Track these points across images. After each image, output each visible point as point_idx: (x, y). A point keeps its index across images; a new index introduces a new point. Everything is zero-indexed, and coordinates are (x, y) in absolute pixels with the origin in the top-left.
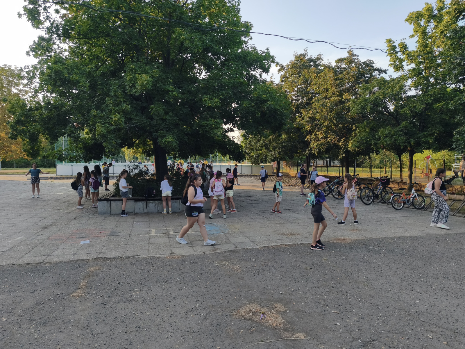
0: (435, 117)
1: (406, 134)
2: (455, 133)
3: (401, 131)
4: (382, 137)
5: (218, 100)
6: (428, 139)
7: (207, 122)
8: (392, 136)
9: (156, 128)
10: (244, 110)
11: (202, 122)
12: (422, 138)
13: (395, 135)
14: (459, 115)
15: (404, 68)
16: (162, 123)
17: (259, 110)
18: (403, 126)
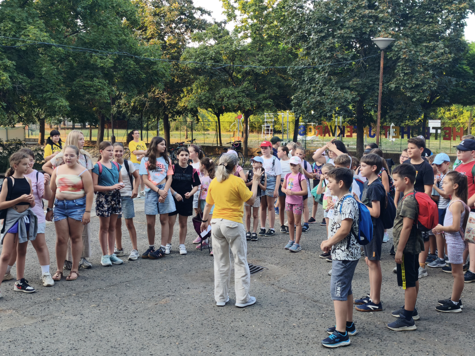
0: (272, 79)
1: (248, 95)
2: (294, 98)
3: (243, 92)
4: (225, 98)
5: (112, 61)
6: (268, 101)
7: (92, 83)
8: (235, 97)
9: (41, 89)
10: (131, 71)
11: (84, 82)
12: (262, 101)
13: (239, 97)
14: (295, 81)
15: (237, 18)
16: (47, 83)
17: (143, 71)
18: (245, 87)
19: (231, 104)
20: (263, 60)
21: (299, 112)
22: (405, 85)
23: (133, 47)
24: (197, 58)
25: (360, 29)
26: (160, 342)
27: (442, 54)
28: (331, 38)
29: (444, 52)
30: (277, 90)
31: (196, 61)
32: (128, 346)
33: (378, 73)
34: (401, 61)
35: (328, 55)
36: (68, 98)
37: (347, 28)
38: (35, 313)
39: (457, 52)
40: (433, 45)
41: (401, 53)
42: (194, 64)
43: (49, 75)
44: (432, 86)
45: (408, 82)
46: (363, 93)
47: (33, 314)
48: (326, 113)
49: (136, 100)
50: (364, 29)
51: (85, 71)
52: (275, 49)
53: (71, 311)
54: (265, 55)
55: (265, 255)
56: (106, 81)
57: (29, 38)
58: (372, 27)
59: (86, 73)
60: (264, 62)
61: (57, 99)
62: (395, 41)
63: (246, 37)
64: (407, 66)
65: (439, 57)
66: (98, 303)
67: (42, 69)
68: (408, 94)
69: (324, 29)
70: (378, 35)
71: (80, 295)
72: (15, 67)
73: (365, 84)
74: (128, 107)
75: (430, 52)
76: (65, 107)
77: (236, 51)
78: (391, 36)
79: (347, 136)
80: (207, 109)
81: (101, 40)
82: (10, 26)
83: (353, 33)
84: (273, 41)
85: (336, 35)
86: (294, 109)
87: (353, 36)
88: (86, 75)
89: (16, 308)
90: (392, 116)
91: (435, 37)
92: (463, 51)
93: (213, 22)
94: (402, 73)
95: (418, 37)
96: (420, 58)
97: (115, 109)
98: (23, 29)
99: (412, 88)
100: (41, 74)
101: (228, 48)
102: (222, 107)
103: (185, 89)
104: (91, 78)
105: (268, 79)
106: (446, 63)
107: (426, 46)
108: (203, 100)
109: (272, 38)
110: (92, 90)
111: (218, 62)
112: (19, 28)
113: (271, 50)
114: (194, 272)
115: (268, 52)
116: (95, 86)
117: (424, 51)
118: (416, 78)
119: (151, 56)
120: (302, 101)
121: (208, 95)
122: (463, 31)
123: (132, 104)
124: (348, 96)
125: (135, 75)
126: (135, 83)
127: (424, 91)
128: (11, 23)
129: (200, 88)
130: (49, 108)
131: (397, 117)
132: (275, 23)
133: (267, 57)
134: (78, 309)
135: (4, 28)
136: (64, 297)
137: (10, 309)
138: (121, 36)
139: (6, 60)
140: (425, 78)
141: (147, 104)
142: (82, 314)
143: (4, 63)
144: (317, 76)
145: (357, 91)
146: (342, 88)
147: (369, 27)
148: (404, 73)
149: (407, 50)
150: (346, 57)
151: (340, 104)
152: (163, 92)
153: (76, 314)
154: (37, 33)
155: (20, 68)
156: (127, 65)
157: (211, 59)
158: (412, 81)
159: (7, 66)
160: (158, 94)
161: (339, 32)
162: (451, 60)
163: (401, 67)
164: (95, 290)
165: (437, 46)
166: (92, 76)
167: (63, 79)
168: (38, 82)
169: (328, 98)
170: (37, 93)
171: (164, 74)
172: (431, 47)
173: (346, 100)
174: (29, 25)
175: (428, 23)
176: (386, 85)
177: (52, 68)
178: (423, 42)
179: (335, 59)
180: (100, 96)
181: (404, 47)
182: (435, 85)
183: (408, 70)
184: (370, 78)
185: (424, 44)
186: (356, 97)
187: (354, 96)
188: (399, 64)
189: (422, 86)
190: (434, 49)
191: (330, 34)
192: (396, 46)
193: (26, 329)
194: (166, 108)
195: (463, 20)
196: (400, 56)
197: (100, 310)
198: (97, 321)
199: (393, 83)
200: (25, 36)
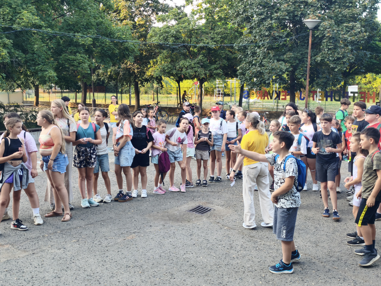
0: (222, 53)
1: (202, 66)
2: (239, 69)
3: (198, 63)
4: (184, 68)
5: (92, 40)
6: (218, 71)
7: (75, 57)
8: (192, 68)
9: (33, 62)
10: (107, 48)
11: (69, 57)
12: (214, 70)
13: (195, 67)
14: (240, 54)
15: (193, 2)
16: (38, 58)
17: (116, 47)
18: (200, 60)
19: (189, 73)
20: (215, 38)
21: (243, 80)
22: (329, 58)
23: (108, 27)
24: (161, 36)
25: (293, 12)
26: (126, 271)
27: (359, 32)
28: (269, 19)
29: (361, 31)
30: (226, 62)
31: (161, 38)
32: (101, 274)
33: (307, 49)
34: (326, 38)
35: (267, 34)
36: (56, 70)
37: (283, 11)
38: (27, 247)
39: (372, 31)
40: (352, 25)
41: (326, 32)
42: (159, 41)
43: (40, 51)
44: (351, 59)
45: (331, 55)
46: (295, 64)
47: (26, 248)
48: (265, 81)
49: (112, 70)
50: (296, 12)
51: (70, 48)
52: (224, 28)
53: (56, 246)
54: (216, 33)
55: (213, 198)
56: (86, 56)
57: (23, 20)
58: (303, 11)
59: (70, 49)
60: (215, 39)
61: (47, 71)
62: (321, 22)
63: (201, 18)
64: (331, 42)
65: (356, 35)
66: (78, 239)
67: (35, 46)
68: (332, 66)
69: (264, 12)
70: (308, 17)
71: (64, 232)
72: (12, 45)
73: (297, 57)
74: (106, 76)
75: (349, 31)
76: (54, 77)
77: (192, 30)
78: (317, 18)
79: (282, 99)
80: (169, 77)
81: (82, 22)
82: (8, 11)
83: (287, 15)
84: (223, 22)
85: (273, 17)
86: (240, 78)
87: (287, 18)
88: (70, 51)
89: (12, 243)
90: (318, 83)
91: (354, 18)
92: (376, 30)
93: (174, 6)
94: (326, 48)
95: (340, 19)
96: (341, 36)
97: (95, 77)
98: (19, 13)
99: (334, 60)
100: (33, 51)
101: (186, 27)
102: (181, 75)
103: (151, 61)
104: (74, 53)
105: (218, 53)
106: (362, 40)
107: (346, 26)
108: (166, 70)
109: (222, 19)
110: (75, 63)
111: (178, 39)
112: (15, 12)
113: (221, 29)
114: (156, 213)
115: (218, 31)
116: (77, 60)
117: (345, 30)
118: (337, 53)
119: (123, 35)
120: (246, 71)
121: (170, 66)
122: (376, 14)
123: (109, 73)
124: (283, 67)
125: (110, 50)
126: (110, 57)
127: (344, 63)
128: (9, 9)
129: (164, 60)
130: (40, 78)
131: (322, 84)
132: (225, 7)
133: (218, 35)
134: (62, 244)
135: (3, 12)
136: (51, 234)
137: (7, 244)
138: (99, 18)
139: (5, 39)
140: (345, 52)
141: (121, 73)
142: (65, 248)
143: (3, 41)
144: (258, 50)
145: (290, 63)
146: (278, 60)
147: (300, 11)
148: (328, 48)
149: (330, 29)
150: (281, 35)
151: (277, 74)
152: (134, 64)
153: (60, 248)
154: (30, 17)
155: (16, 46)
156: (103, 43)
157: (172, 36)
158: (334, 55)
159: (6, 44)
160: (130, 65)
161: (276, 14)
162: (366, 37)
163: (325, 44)
164: (76, 228)
165: (355, 26)
166: (75, 51)
167: (51, 54)
168: (32, 57)
169: (266, 69)
170: (31, 66)
171: (134, 50)
172: (350, 27)
173: (281, 71)
174: (23, 10)
175: (348, 7)
176: (313, 58)
177: (42, 45)
178: (343, 23)
179: (272, 37)
180: (82, 68)
181: (328, 27)
182: (353, 58)
183: (331, 46)
184: (301, 52)
185: (345, 25)
186: (289, 68)
187: (288, 67)
188: (324, 41)
189: (342, 59)
190: (352, 28)
191: (269, 16)
192: (322, 26)
193: (19, 261)
194: (136, 77)
195: (376, 5)
196: (325, 35)
197: (79, 244)
198: (76, 254)
199: (319, 57)
200: (20, 19)
